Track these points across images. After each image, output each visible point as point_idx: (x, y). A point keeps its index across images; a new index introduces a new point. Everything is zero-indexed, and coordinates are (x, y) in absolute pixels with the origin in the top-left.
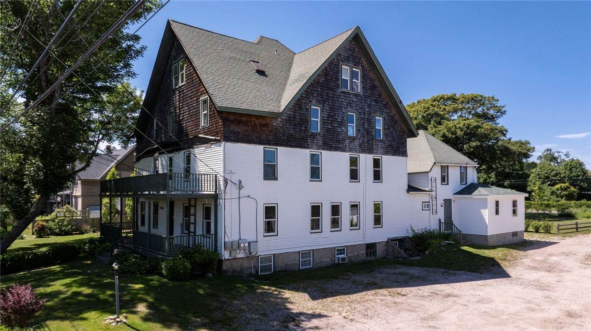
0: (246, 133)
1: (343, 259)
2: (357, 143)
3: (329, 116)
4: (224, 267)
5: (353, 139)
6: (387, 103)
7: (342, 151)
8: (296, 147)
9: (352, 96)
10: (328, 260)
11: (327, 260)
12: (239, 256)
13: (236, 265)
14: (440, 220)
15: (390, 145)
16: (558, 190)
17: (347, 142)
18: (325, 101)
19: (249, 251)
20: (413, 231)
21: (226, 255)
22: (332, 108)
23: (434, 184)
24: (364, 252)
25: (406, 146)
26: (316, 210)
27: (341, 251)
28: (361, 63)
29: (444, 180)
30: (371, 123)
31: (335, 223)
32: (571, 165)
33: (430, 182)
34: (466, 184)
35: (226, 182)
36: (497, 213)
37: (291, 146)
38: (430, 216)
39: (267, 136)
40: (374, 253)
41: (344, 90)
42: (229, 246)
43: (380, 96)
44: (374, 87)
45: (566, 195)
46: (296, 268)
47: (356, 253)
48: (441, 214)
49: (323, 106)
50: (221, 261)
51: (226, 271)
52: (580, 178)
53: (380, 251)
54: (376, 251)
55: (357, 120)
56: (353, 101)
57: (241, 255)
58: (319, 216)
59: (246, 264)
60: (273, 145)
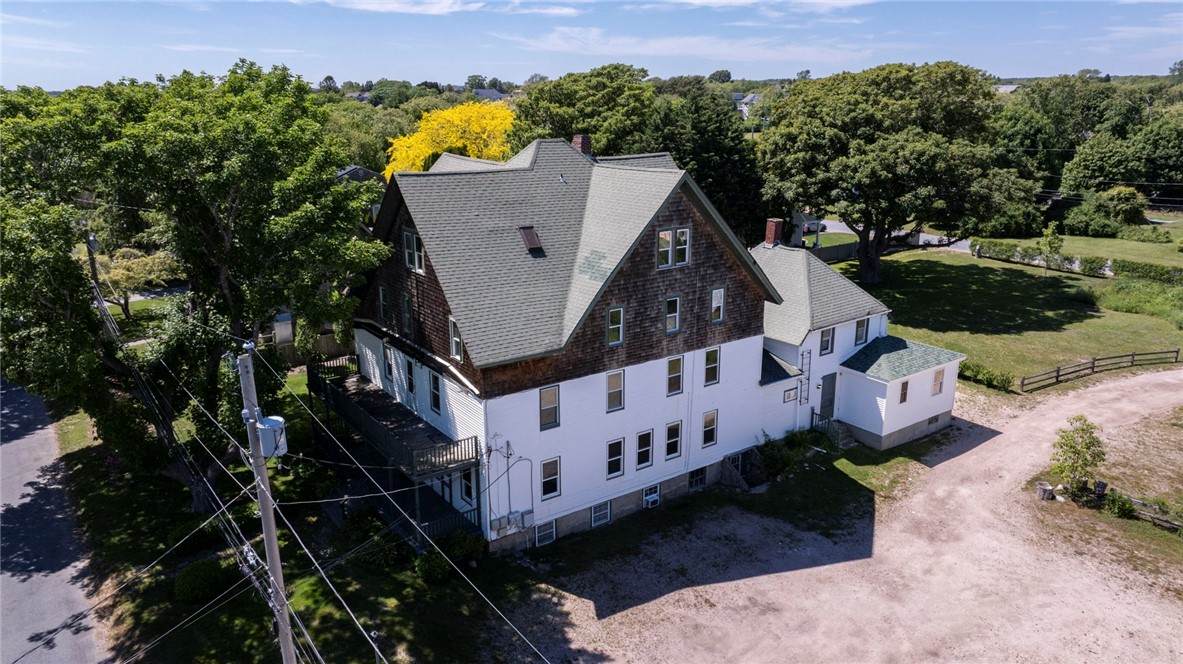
0: (514, 379)
1: (654, 502)
2: (680, 339)
3: (637, 314)
4: (491, 548)
5: (674, 335)
6: (734, 263)
7: (656, 358)
8: (586, 374)
9: (674, 273)
10: (633, 506)
11: (631, 507)
12: (509, 532)
13: (507, 545)
14: (813, 409)
15: (735, 325)
16: (1112, 199)
17: (665, 343)
18: (631, 296)
19: (523, 523)
20: (766, 436)
21: (492, 536)
22: (642, 303)
23: (806, 361)
24: (687, 483)
25: (762, 318)
26: (615, 449)
27: (652, 490)
28: (692, 218)
29: (826, 347)
30: (704, 302)
31: (643, 458)
32: (1158, 134)
33: (800, 357)
34: (866, 341)
35: (489, 451)
36: (903, 398)
37: (579, 376)
38: (796, 409)
39: (544, 374)
40: (702, 481)
41: (663, 267)
42: (496, 524)
43: (721, 256)
44: (712, 246)
45: (1125, 212)
46: (587, 528)
47: (674, 488)
48: (816, 400)
49: (628, 304)
50: (487, 544)
51: (495, 553)
52: (1171, 163)
53: (710, 477)
54: (705, 477)
55: (682, 305)
56: (676, 280)
57: (512, 530)
58: (620, 454)
59: (518, 540)
60: (553, 382)
